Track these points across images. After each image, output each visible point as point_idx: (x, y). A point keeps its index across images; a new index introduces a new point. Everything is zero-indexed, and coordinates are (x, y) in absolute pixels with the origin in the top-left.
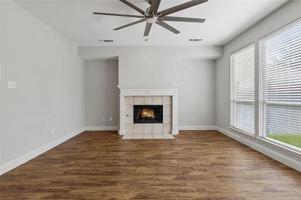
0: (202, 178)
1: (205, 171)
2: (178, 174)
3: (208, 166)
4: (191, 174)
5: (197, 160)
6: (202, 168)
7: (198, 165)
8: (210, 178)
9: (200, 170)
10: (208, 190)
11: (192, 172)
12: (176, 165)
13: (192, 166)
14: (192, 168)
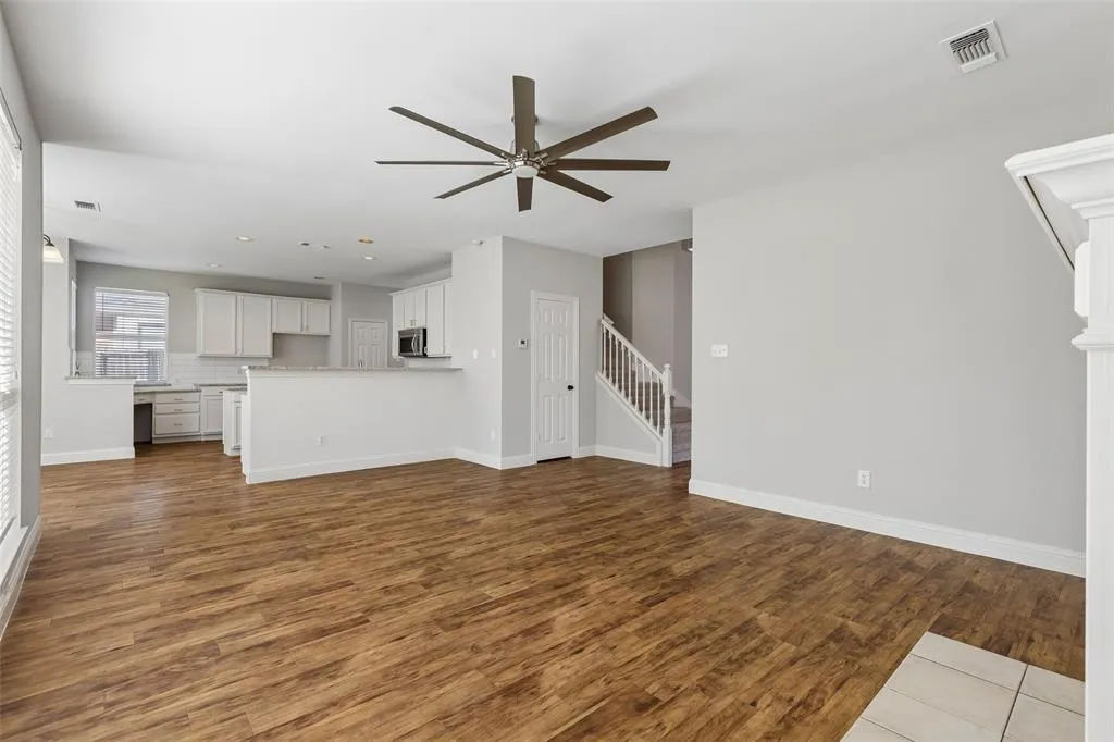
0: (391, 570)
1: (386, 590)
2: (449, 562)
3: (381, 609)
4: (421, 571)
5: (427, 619)
6: (397, 597)
7: (413, 600)
8: (371, 576)
9: (399, 588)
10: (372, 555)
11: (421, 576)
12: (475, 581)
13: (430, 593)
14: (426, 586)
